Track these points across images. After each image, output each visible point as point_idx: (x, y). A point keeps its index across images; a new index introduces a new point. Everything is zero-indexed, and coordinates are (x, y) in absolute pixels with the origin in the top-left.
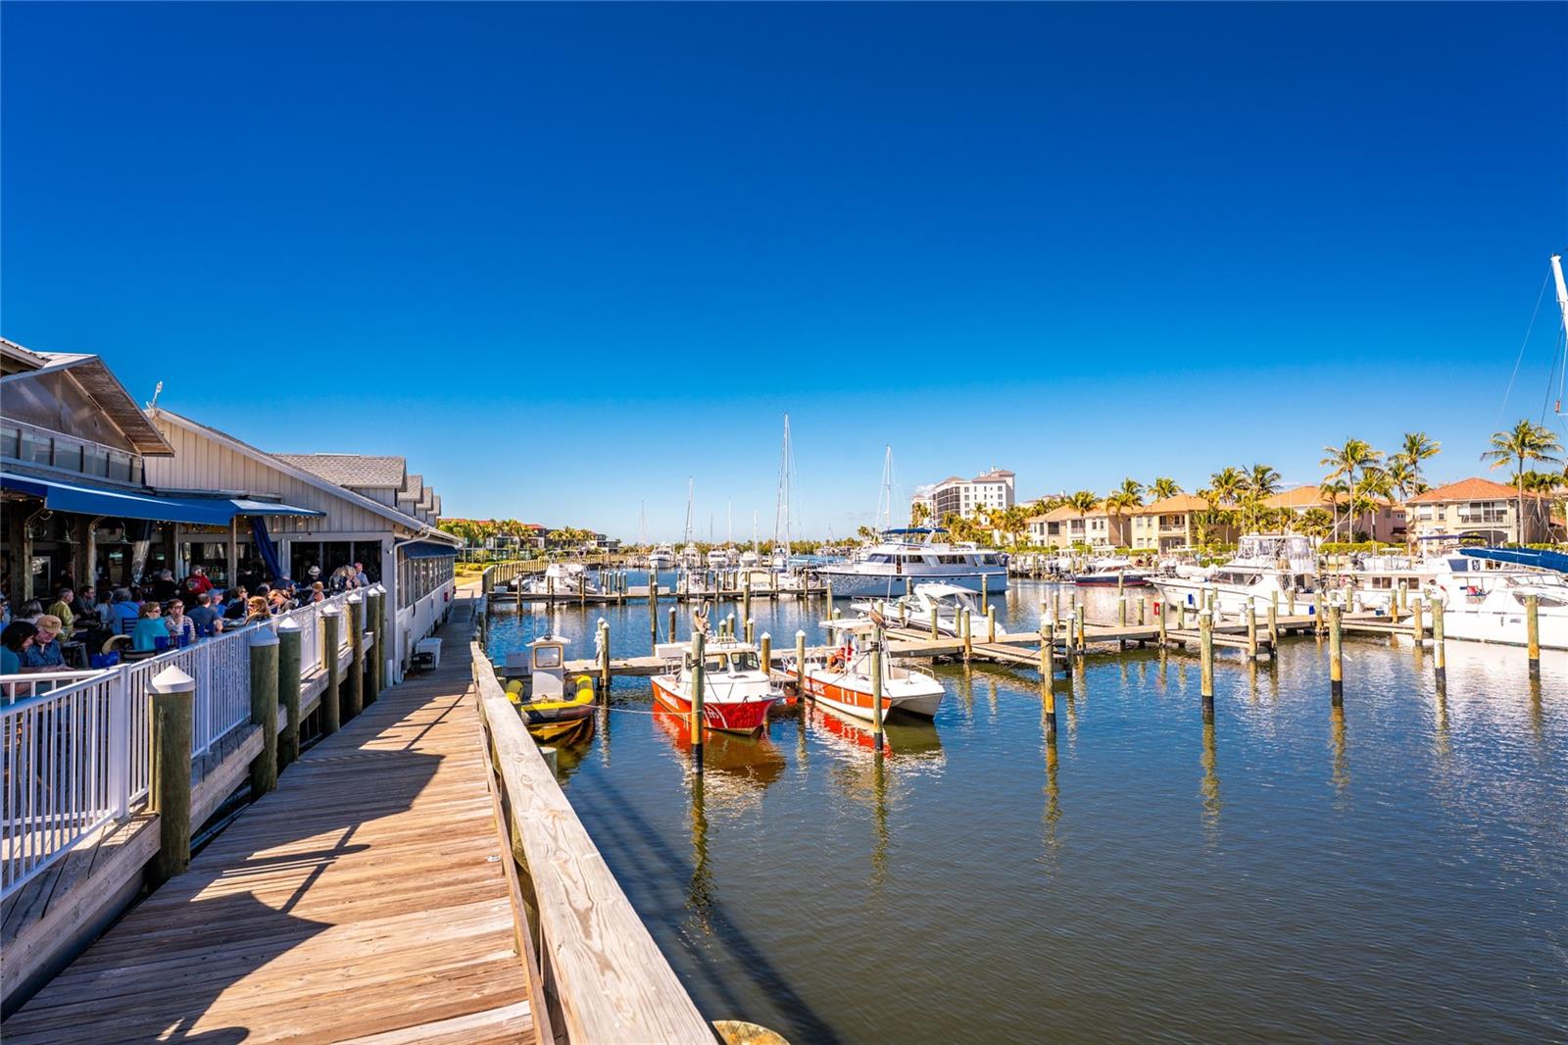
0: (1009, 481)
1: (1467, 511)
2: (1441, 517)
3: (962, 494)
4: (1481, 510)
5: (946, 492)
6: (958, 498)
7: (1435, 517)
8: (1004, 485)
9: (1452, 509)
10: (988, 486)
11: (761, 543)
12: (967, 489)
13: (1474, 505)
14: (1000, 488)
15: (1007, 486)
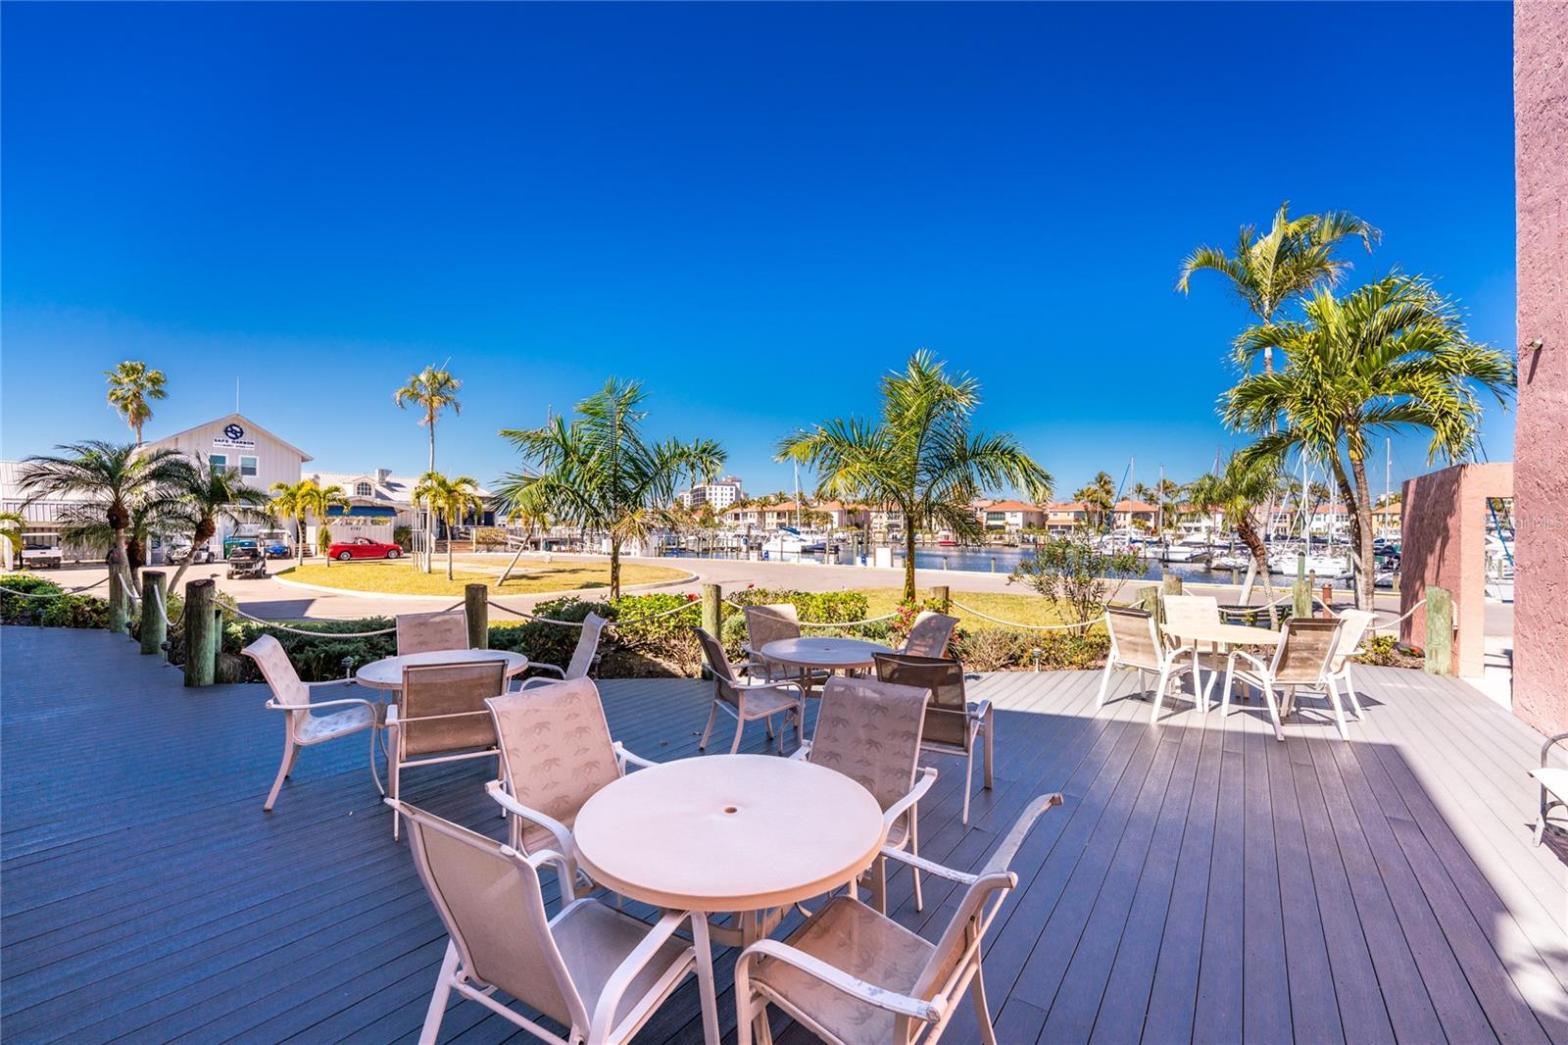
0: (738, 484)
3: (708, 492)
5: (697, 491)
8: (734, 488)
10: (724, 487)
12: (710, 489)
14: (732, 489)
15: (736, 489)
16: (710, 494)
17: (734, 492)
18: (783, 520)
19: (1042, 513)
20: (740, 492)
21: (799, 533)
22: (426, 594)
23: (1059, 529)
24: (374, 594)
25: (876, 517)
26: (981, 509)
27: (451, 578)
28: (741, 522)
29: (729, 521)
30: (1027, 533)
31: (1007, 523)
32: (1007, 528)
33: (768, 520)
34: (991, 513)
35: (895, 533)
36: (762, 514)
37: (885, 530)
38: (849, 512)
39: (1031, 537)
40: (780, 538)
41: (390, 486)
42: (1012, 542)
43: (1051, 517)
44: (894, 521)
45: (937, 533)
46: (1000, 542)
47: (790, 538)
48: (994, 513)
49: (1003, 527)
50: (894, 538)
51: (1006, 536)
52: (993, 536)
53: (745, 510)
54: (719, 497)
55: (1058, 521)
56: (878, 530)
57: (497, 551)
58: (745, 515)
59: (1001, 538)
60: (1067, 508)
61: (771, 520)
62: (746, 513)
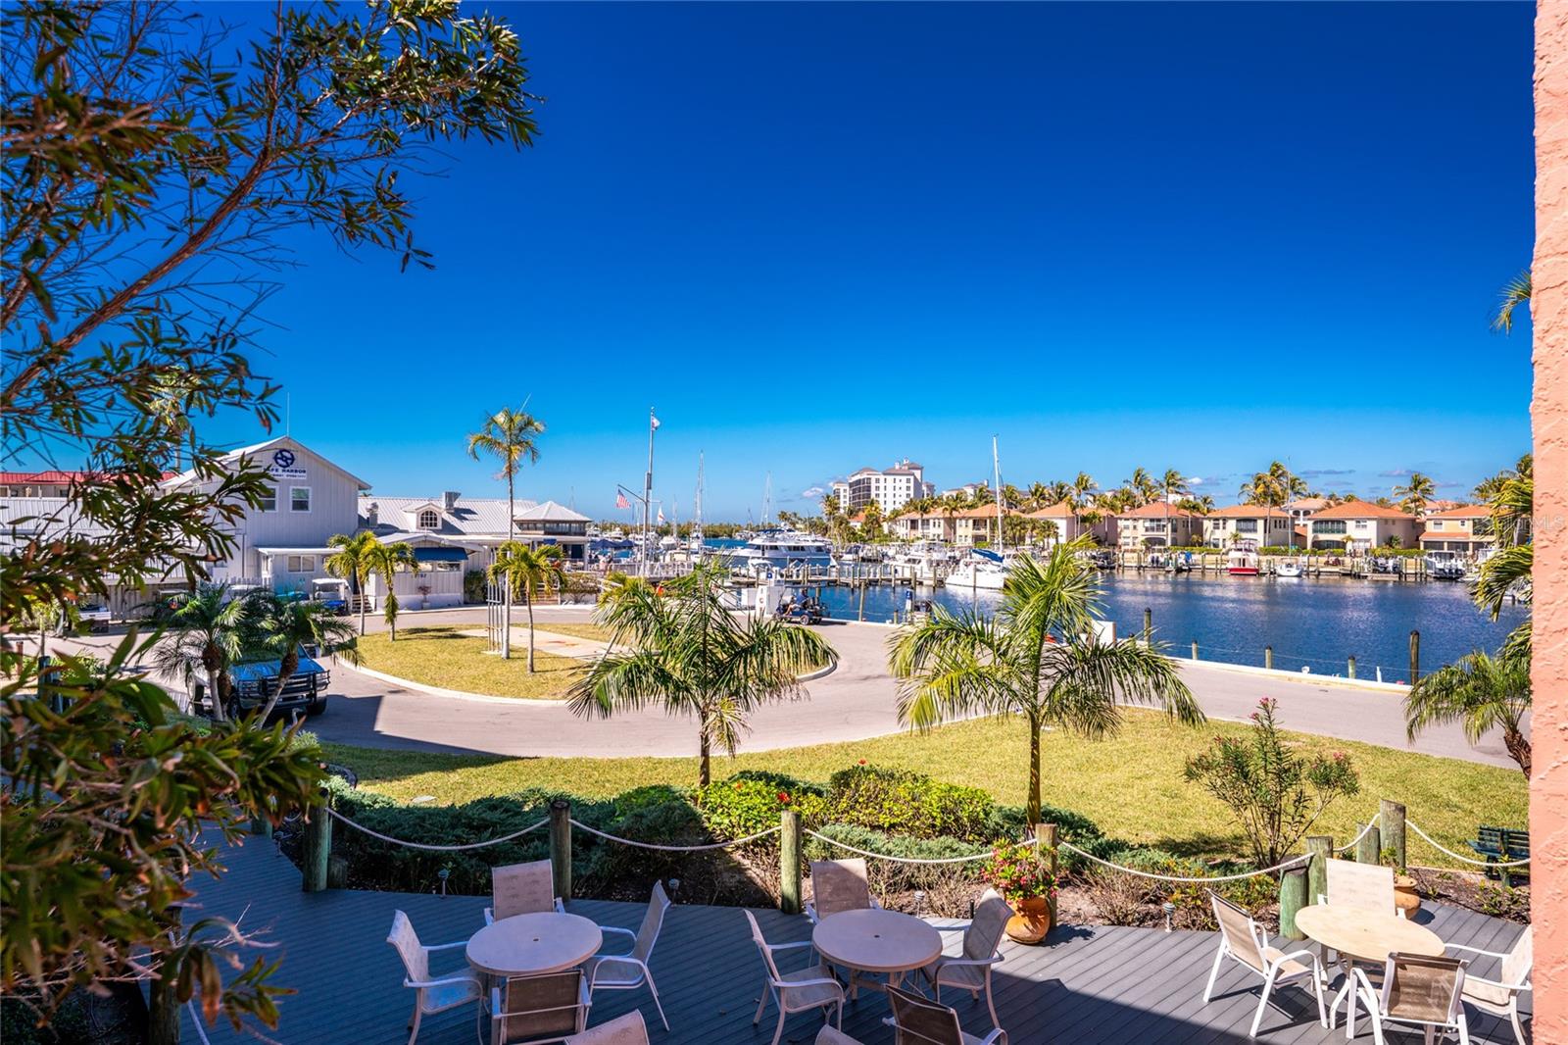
0: (918, 473)
1: (1148, 524)
2: (1135, 527)
3: (873, 485)
4: (1155, 524)
5: (858, 482)
6: (869, 489)
7: (1131, 527)
8: (912, 478)
9: (1141, 521)
10: (898, 478)
11: (679, 525)
12: (877, 481)
13: (1152, 520)
14: (908, 481)
15: (915, 478)
16: (877, 488)
17: (912, 485)
18: (982, 532)
19: (1414, 520)
20: (921, 484)
21: (1001, 560)
22: (503, 695)
23: (1446, 550)
24: (448, 691)
25: (1127, 527)
26: (1306, 513)
27: (532, 671)
28: (919, 533)
29: (902, 530)
30: (1382, 556)
31: (1349, 538)
32: (1349, 546)
33: (960, 531)
34: (1321, 522)
35: (1156, 555)
36: (951, 523)
37: (1140, 547)
38: (1084, 519)
39: (1391, 563)
40: (972, 567)
41: (459, 513)
42: (1356, 570)
43: (1430, 527)
44: (1155, 534)
45: (1227, 553)
46: (1336, 569)
47: (990, 567)
48: (1327, 522)
49: (1342, 545)
50: (1155, 561)
51: (1348, 560)
52: (1323, 559)
53: (925, 516)
54: (889, 491)
55: (1442, 535)
56: (1130, 547)
57: (586, 602)
58: (926, 522)
59: (1337, 563)
60: (1461, 513)
61: (965, 532)
62: (928, 520)
